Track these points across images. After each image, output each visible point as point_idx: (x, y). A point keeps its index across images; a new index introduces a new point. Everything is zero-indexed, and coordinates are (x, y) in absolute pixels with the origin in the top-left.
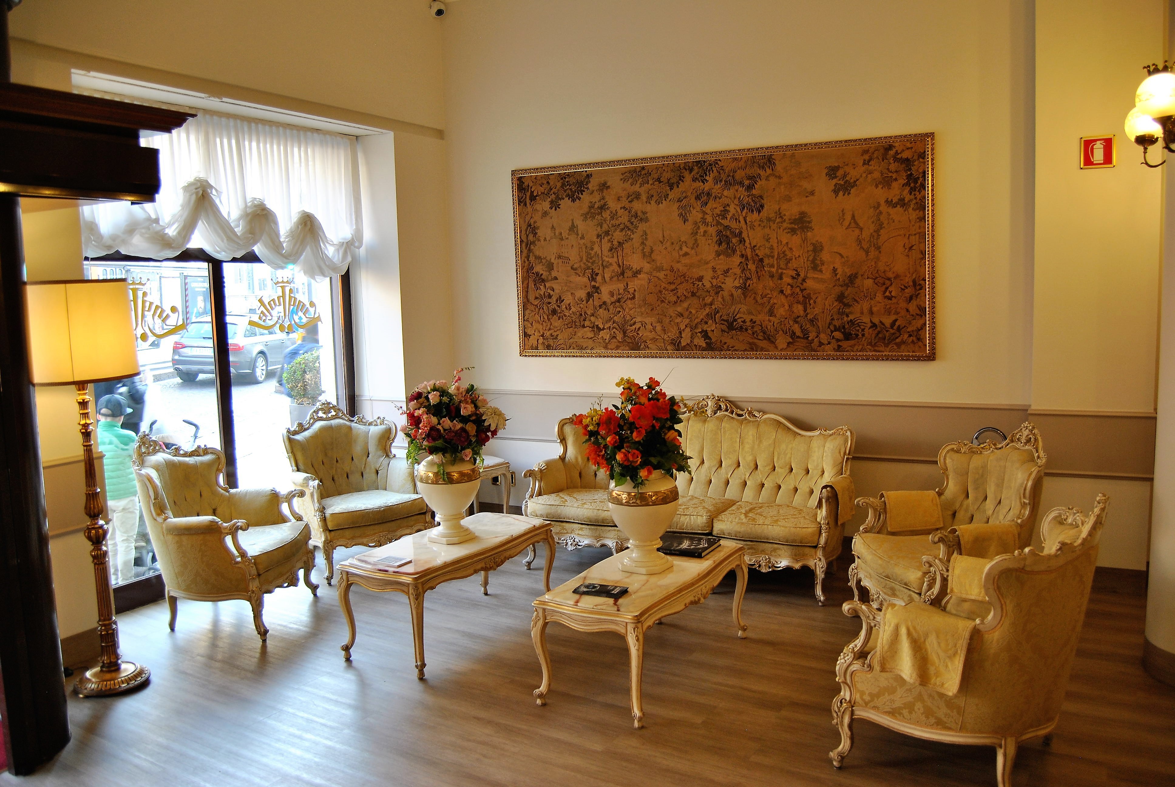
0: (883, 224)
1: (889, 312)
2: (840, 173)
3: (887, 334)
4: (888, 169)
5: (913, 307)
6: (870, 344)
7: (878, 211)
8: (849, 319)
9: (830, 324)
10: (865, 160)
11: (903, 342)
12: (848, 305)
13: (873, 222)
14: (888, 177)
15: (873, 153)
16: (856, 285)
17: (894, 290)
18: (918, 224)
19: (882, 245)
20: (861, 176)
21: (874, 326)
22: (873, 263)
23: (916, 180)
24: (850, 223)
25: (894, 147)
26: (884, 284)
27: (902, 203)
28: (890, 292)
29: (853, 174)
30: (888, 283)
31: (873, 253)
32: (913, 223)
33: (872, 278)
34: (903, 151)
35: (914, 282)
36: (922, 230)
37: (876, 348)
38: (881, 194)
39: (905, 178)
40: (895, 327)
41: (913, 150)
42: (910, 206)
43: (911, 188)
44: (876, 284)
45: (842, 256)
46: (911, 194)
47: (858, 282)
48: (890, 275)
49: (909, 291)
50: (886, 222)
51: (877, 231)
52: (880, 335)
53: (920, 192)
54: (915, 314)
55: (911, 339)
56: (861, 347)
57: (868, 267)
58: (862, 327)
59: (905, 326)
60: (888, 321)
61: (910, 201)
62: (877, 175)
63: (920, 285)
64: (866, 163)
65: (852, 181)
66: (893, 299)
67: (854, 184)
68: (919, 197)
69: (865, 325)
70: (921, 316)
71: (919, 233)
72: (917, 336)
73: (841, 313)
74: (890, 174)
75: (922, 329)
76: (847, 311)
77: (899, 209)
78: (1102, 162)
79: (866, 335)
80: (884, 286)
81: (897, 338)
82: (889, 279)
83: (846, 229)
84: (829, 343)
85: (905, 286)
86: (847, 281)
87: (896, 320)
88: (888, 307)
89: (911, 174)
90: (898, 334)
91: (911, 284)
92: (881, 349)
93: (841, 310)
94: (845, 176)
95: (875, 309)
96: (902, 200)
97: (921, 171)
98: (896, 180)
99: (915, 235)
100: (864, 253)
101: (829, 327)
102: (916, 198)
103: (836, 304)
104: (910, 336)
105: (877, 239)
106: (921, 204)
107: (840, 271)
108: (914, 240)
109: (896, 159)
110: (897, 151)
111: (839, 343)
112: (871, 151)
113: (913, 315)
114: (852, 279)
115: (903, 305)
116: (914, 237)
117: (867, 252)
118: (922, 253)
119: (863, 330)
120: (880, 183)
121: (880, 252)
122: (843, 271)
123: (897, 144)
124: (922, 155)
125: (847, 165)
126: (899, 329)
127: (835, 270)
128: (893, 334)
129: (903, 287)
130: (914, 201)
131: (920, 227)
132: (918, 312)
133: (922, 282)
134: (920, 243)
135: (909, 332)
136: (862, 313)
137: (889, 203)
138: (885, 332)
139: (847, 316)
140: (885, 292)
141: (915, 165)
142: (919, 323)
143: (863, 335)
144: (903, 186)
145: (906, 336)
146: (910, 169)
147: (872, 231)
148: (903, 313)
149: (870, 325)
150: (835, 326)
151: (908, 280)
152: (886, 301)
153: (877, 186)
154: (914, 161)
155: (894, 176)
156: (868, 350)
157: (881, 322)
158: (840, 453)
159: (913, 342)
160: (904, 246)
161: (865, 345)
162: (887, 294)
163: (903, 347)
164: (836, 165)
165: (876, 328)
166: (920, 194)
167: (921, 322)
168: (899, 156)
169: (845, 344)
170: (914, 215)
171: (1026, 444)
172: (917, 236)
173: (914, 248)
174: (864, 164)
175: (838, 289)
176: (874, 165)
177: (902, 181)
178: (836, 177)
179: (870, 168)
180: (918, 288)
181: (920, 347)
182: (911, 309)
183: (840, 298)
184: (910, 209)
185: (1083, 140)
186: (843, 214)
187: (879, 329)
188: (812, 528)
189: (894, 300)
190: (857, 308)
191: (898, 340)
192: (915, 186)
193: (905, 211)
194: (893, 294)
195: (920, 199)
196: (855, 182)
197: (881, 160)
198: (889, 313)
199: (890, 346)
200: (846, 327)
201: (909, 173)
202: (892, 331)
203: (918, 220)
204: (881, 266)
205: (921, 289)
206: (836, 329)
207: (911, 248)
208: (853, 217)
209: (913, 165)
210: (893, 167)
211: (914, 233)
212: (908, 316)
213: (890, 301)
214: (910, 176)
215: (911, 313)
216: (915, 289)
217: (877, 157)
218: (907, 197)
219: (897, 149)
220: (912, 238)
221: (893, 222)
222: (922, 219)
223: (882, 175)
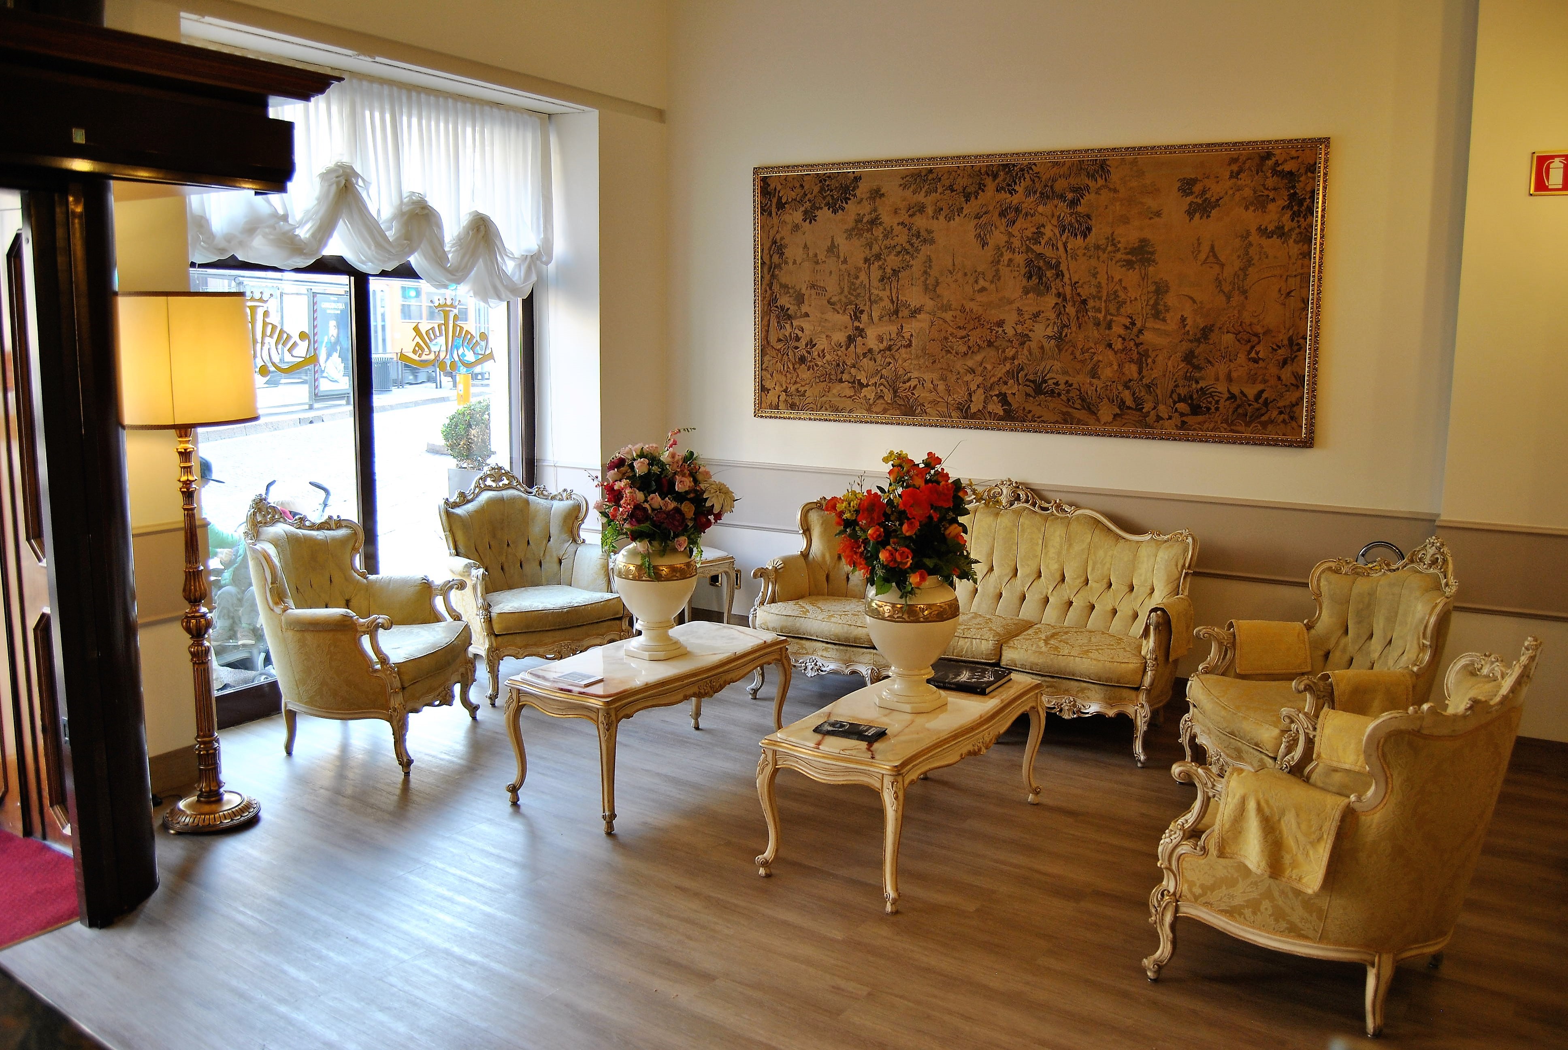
0: (1253, 260)
1: (1252, 379)
2: (1197, 188)
3: (1250, 409)
4: (1264, 185)
5: (1286, 374)
6: (1225, 421)
7: (1247, 242)
8: (1199, 386)
9: (1172, 392)
10: (1232, 172)
11: (1272, 422)
12: (1198, 368)
13: (1239, 257)
14: (1263, 196)
15: (1244, 163)
16: (1211, 342)
17: (1262, 351)
18: (1300, 262)
19: (1250, 288)
20: (1226, 193)
21: (1232, 397)
22: (1236, 313)
23: (1301, 203)
24: (1208, 257)
25: (1274, 155)
26: (1249, 341)
27: (1280, 232)
28: (1257, 353)
29: (1216, 190)
31: (1236, 299)
32: (1293, 260)
33: (1234, 333)
34: (1286, 161)
35: (1290, 339)
36: (1305, 270)
37: (1233, 428)
38: (1251, 219)
39: (1286, 198)
40: (1261, 401)
41: (1300, 160)
42: (1290, 237)
43: (1294, 213)
44: (1238, 341)
45: (1194, 302)
46: (1292, 221)
47: (1213, 337)
48: (1259, 330)
49: (1282, 353)
50: (1256, 257)
51: (1244, 269)
52: (1240, 411)
53: (1305, 218)
54: (1288, 384)
55: (1282, 417)
56: (1212, 425)
57: (1229, 317)
58: (1216, 398)
59: (1274, 400)
60: (1251, 391)
61: (1292, 230)
62: (1247, 192)
63: (1298, 344)
64: (1235, 175)
65: (1213, 199)
66: (1260, 362)
67: (1216, 204)
68: (1304, 224)
69: (1221, 395)
70: (1298, 387)
71: (1301, 274)
72: (1291, 414)
73: (1187, 378)
74: (1266, 193)
75: (1297, 404)
76: (1197, 375)
77: (1275, 240)
78: (1560, 187)
79: (1221, 409)
80: (1249, 345)
81: (1263, 415)
82: (1256, 335)
83: (1201, 265)
84: (1170, 418)
85: (1278, 346)
86: (1199, 335)
87: (1262, 391)
88: (1252, 372)
89: (1295, 193)
90: (1264, 410)
91: (1286, 342)
92: (1239, 428)
93: (1188, 374)
94: (1204, 192)
95: (1234, 375)
96: (1280, 228)
97: (1309, 189)
98: (1273, 200)
99: (1295, 276)
100: (1224, 299)
101: (1171, 396)
102: (1299, 227)
103: (1182, 365)
104: (1281, 413)
105: (1244, 279)
106: (1306, 235)
107: (1189, 321)
108: (1293, 283)
109: (1275, 172)
110: (1277, 161)
111: (1184, 419)
112: (1242, 159)
113: (1286, 386)
114: (1205, 333)
115: (1273, 370)
116: (1293, 279)
117: (1229, 298)
118: (1303, 301)
119: (1217, 402)
120: (1252, 204)
121: (1246, 298)
122: (1195, 322)
123: (1277, 152)
124: (1312, 168)
125: (1208, 177)
126: (1266, 403)
127: (1183, 319)
128: (1258, 409)
129: (1275, 347)
130: (1297, 231)
131: (1302, 265)
132: (1294, 382)
133: (1301, 341)
134: (1302, 287)
135: (1279, 408)
136: (1217, 379)
137: (1263, 231)
138: (1247, 406)
139: (1197, 382)
140: (1249, 353)
141: (1300, 181)
142: (1292, 397)
143: (1217, 409)
144: (1283, 209)
145: (1275, 413)
146: (1294, 187)
147: (1237, 269)
148: (1273, 381)
149: (1226, 395)
150: (1179, 395)
151: (1282, 337)
152: (1251, 364)
153: (1247, 208)
154: (1300, 175)
155: (1272, 195)
156: (1222, 429)
157: (1242, 392)
158: (1177, 565)
159: (1284, 421)
160: (1280, 291)
161: (1219, 422)
162: (1253, 355)
163: (1270, 427)
164: (1193, 177)
165: (1236, 400)
166: (1305, 220)
167: (1297, 394)
168: (1280, 168)
169: (1191, 420)
170: (1295, 249)
171: (1430, 566)
172: (1298, 277)
173: (1292, 294)
174: (1231, 177)
175: (1185, 346)
176: (1245, 179)
177: (1282, 202)
178: (1192, 193)
179: (1239, 182)
180: (1295, 348)
181: (1293, 428)
182: (1283, 377)
183: (1189, 357)
184: (1291, 242)
185: (1535, 155)
186: (1199, 244)
187: (1238, 402)
188: (1134, 664)
189: (1261, 364)
190: (1210, 371)
191: (1263, 418)
192: (1299, 210)
193: (1283, 243)
194: (1260, 355)
195: (1305, 228)
196: (1218, 200)
197: (1255, 172)
198: (1254, 381)
199: (1253, 425)
200: (1194, 397)
201: (1292, 191)
202: (1256, 406)
203: (1300, 257)
204: (1247, 317)
205: (1299, 350)
206: (1180, 400)
207: (1288, 294)
208: (1212, 248)
210: (1271, 182)
211: (1294, 273)
212: (1280, 386)
213: (1255, 365)
214: (1293, 197)
215: (1284, 383)
216: (1292, 350)
217: (1250, 169)
218: (1288, 225)
219: (1277, 158)
220: (1291, 281)
221: (1267, 257)
222: (1307, 255)
223: (1255, 193)
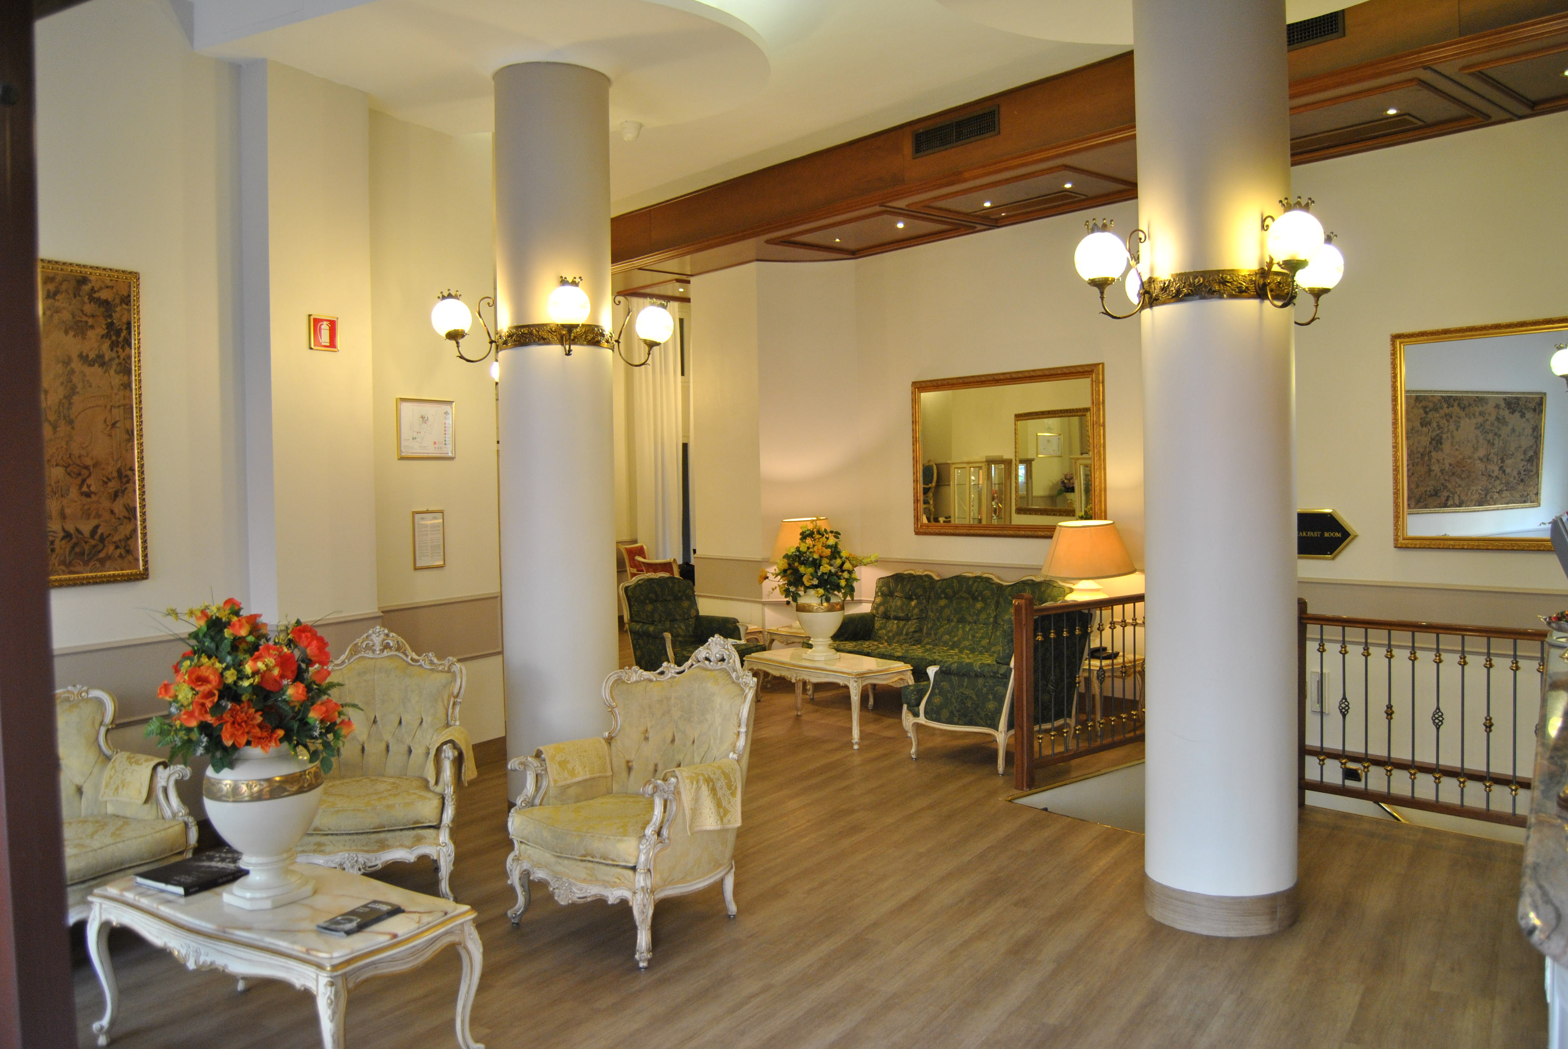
0: (76, 388)
1: (87, 514)
3: (87, 548)
4: (82, 311)
5: (118, 507)
6: (63, 563)
11: (109, 557)
13: (62, 383)
14: (81, 321)
15: (61, 284)
17: (93, 483)
18: (121, 393)
19: (76, 417)
21: (67, 536)
22: (63, 444)
23: (118, 332)
25: (90, 281)
26: (79, 474)
27: (100, 361)
28: (89, 487)
30: (85, 472)
32: (115, 391)
33: (64, 466)
34: (101, 288)
35: (119, 471)
36: (127, 401)
37: (72, 568)
38: (72, 344)
39: (104, 327)
40: (97, 537)
41: (115, 290)
42: (111, 367)
43: (113, 343)
44: (69, 474)
46: (112, 350)
48: (88, 462)
49: (113, 485)
50: (80, 386)
51: (68, 397)
52: (77, 550)
53: (123, 348)
54: (121, 517)
55: (118, 551)
57: (57, 449)
59: (110, 535)
60: (86, 528)
61: (111, 360)
62: (66, 315)
63: (127, 476)
64: (52, 295)
66: (93, 496)
68: (122, 356)
69: (55, 535)
70: (130, 519)
71: (124, 405)
72: (127, 548)
74: (85, 319)
75: (131, 537)
77: (96, 369)
78: (328, 344)
79: (58, 550)
80: (80, 478)
81: (99, 552)
82: (86, 467)
85: (109, 479)
87: (97, 527)
88: (86, 507)
89: (112, 324)
90: (100, 546)
91: (115, 474)
92: (78, 568)
95: (68, 511)
96: (100, 357)
97: (125, 320)
98: (92, 327)
99: (119, 407)
102: (119, 357)
104: (117, 547)
105: (69, 409)
106: (125, 366)
108: (117, 413)
109: (92, 299)
110: (93, 287)
112: (59, 279)
113: (119, 519)
115: (106, 504)
116: (118, 410)
118: (128, 433)
119: (52, 543)
120: (71, 328)
121: (73, 428)
123: (93, 278)
124: (126, 300)
126: (102, 539)
128: (95, 546)
129: (105, 479)
130: (117, 361)
131: (124, 397)
132: (126, 514)
133: (129, 473)
134: (125, 419)
135: (115, 542)
137: (83, 358)
138: (84, 544)
140: (81, 486)
141: (116, 311)
142: (125, 530)
144: (102, 337)
145: (111, 549)
146: (111, 316)
147: (61, 397)
148: (106, 515)
149: (62, 534)
151: (111, 469)
152: (85, 500)
153: (66, 332)
154: (116, 306)
155: (90, 321)
156: (60, 572)
157: (77, 530)
159: (121, 556)
160: (105, 421)
161: (57, 564)
162: (85, 489)
163: (108, 563)
165: (71, 538)
166: (123, 351)
167: (130, 527)
168: (96, 295)
170: (117, 380)
172: (122, 407)
173: (118, 425)
176: (61, 301)
177: (101, 330)
179: (57, 304)
180: (124, 480)
181: (130, 562)
182: (116, 511)
184: (112, 372)
185: (312, 318)
187: (74, 540)
189: (94, 498)
191: (101, 555)
192: (117, 340)
193: (105, 372)
194: (93, 489)
195: (124, 359)
197: (72, 296)
198: (88, 517)
199: (91, 564)
201: (109, 321)
202: (93, 542)
203: (122, 388)
204: (75, 449)
205: (128, 482)
207: (114, 425)
209: (115, 312)
210: (89, 308)
211: (118, 404)
212: (114, 520)
213: (89, 500)
214: (110, 326)
215: (117, 516)
216: (121, 482)
217: (66, 291)
218: (108, 355)
219: (93, 284)
220: (115, 411)
221: (91, 386)
222: (128, 386)
223: (74, 317)
